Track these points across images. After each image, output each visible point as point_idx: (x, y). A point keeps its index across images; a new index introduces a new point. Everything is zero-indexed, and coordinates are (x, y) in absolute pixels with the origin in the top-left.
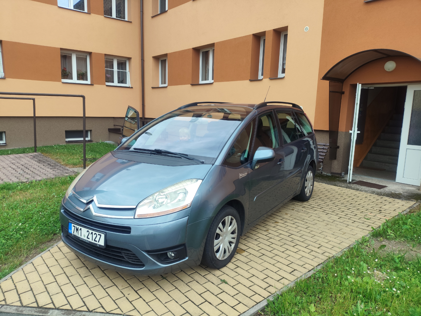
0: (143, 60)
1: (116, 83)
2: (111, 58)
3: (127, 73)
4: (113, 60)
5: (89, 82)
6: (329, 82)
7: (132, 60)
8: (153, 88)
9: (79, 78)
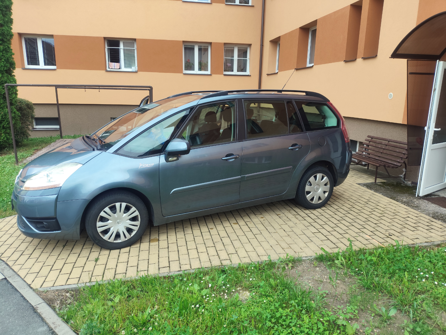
0: (263, 45)
1: (235, 72)
2: (232, 46)
3: (247, 61)
4: (234, 48)
5: (209, 72)
6: (407, 60)
7: (252, 46)
8: (268, 75)
9: (200, 69)
